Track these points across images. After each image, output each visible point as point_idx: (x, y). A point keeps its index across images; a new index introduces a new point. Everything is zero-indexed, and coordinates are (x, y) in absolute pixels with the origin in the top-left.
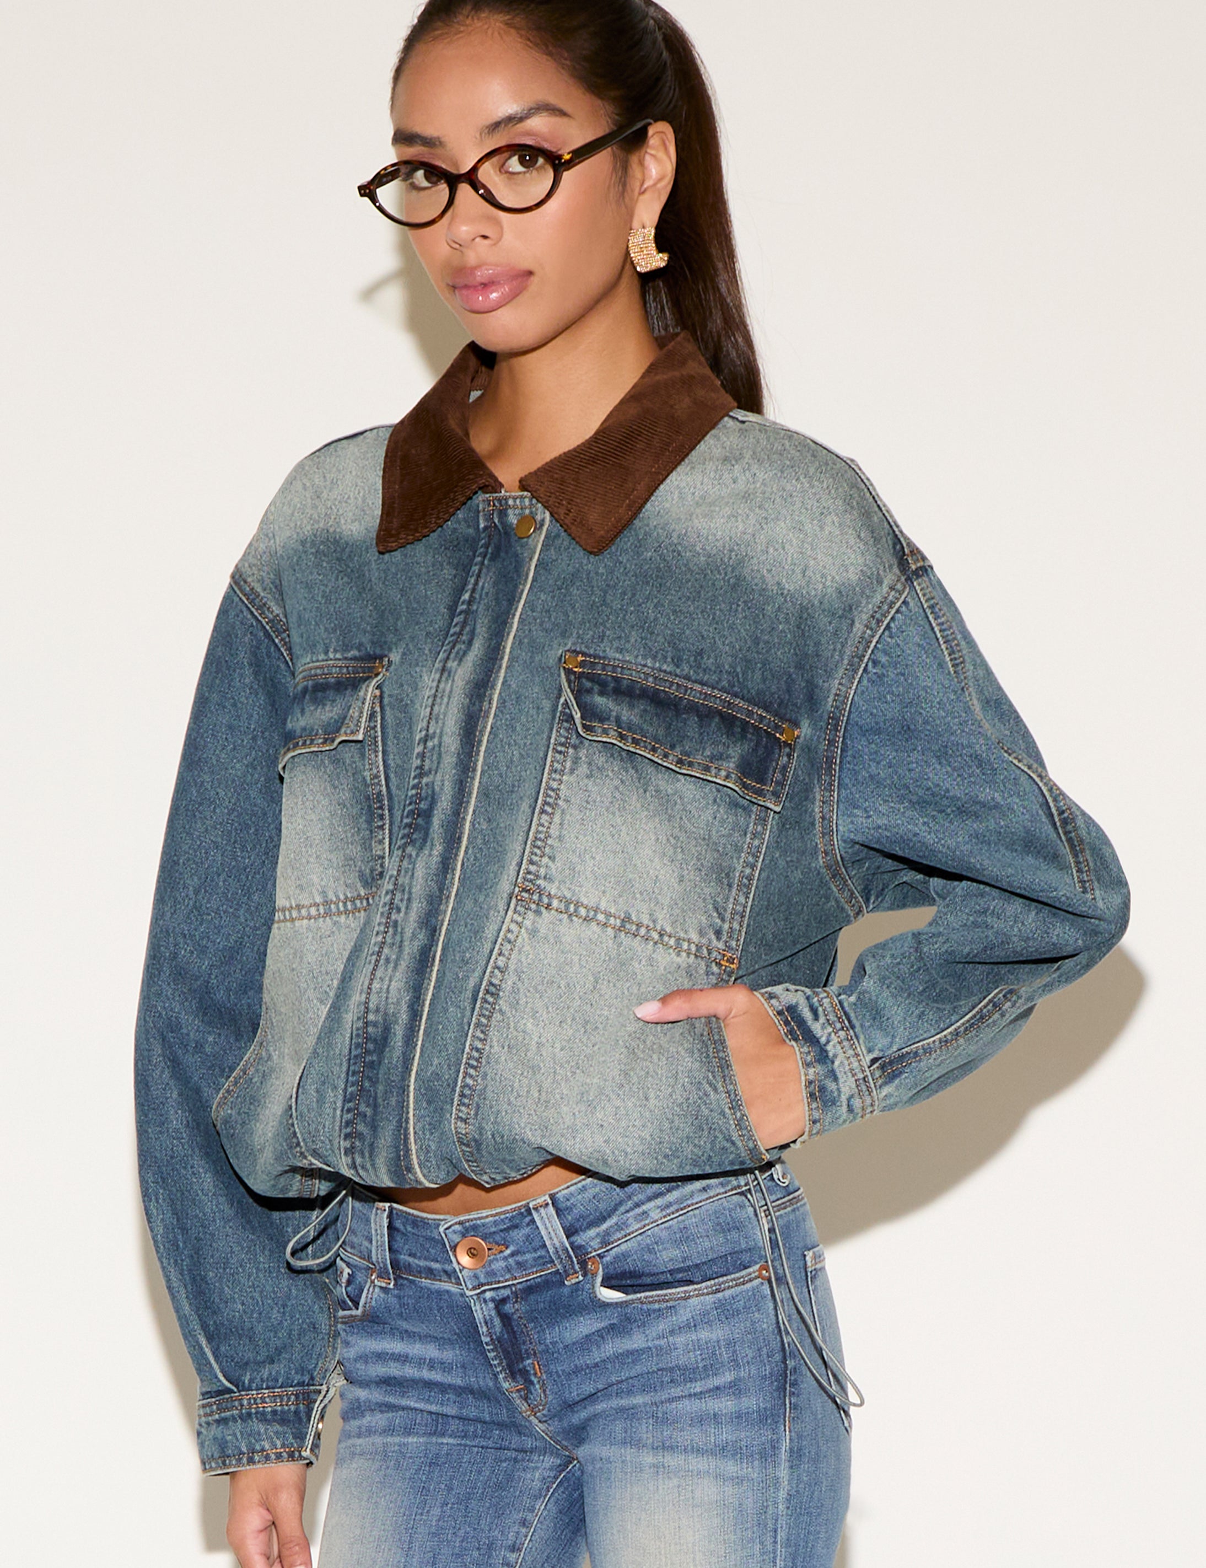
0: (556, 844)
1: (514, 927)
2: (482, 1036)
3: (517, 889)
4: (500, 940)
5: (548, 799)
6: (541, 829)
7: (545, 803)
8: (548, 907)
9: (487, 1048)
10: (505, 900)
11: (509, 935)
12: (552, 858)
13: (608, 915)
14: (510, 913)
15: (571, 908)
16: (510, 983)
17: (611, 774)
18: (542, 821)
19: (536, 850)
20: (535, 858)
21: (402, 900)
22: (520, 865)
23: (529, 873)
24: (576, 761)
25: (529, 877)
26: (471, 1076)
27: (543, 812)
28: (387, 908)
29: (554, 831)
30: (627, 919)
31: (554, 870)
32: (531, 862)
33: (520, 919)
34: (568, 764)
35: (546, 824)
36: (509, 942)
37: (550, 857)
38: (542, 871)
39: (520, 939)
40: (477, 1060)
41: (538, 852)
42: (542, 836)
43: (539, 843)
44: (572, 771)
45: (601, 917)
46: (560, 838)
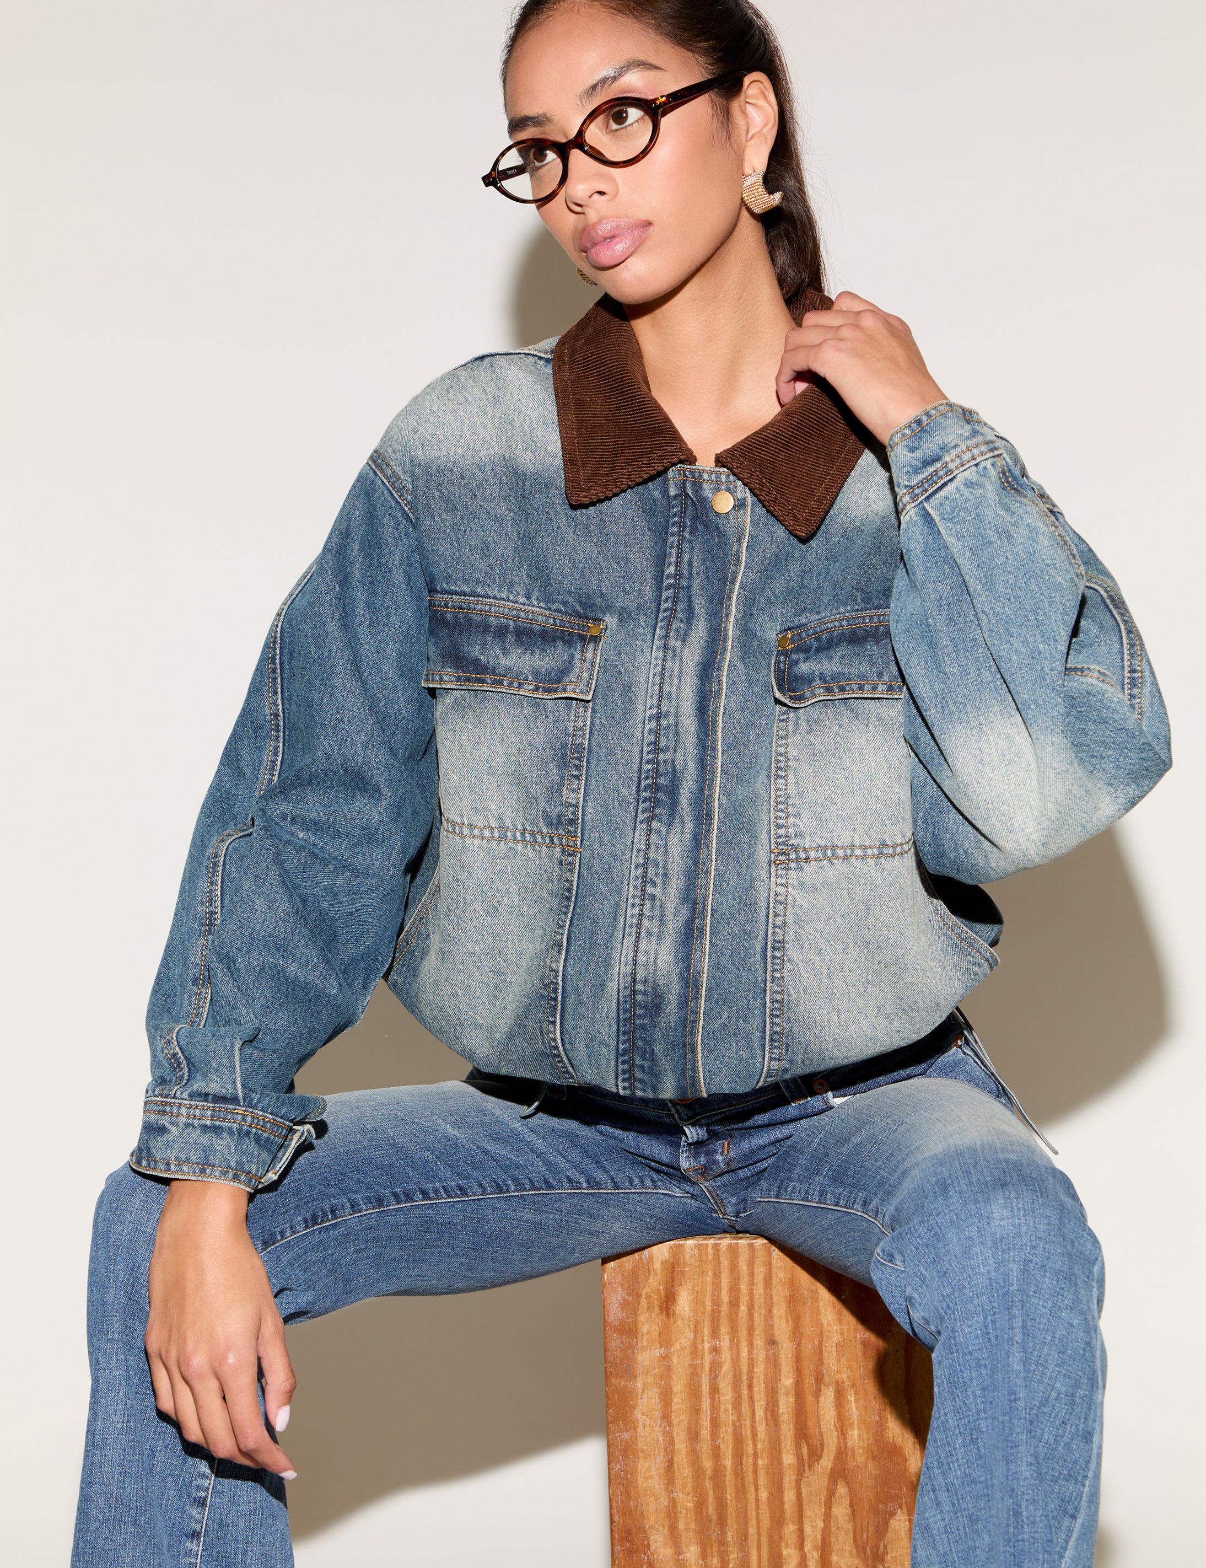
0: (798, 801)
1: (780, 889)
2: (779, 989)
3: (773, 856)
4: (771, 905)
5: (779, 765)
6: (779, 793)
7: (778, 768)
8: (807, 859)
9: (786, 997)
10: (766, 869)
11: (779, 898)
12: (797, 816)
13: (865, 848)
14: (773, 879)
15: (829, 853)
16: (792, 933)
17: (827, 723)
18: (778, 786)
19: (779, 814)
20: (780, 822)
21: (656, 875)
22: (769, 832)
23: (780, 837)
24: (797, 724)
25: (780, 840)
26: (777, 1024)
27: (778, 777)
28: (640, 880)
29: (792, 791)
30: (883, 844)
31: (802, 827)
32: (779, 826)
33: (783, 881)
34: (791, 727)
35: (783, 787)
36: (781, 903)
37: (795, 816)
38: (791, 831)
39: (790, 898)
40: (779, 1009)
41: (782, 815)
42: (782, 799)
43: (781, 807)
44: (795, 731)
45: (858, 852)
46: (800, 795)
